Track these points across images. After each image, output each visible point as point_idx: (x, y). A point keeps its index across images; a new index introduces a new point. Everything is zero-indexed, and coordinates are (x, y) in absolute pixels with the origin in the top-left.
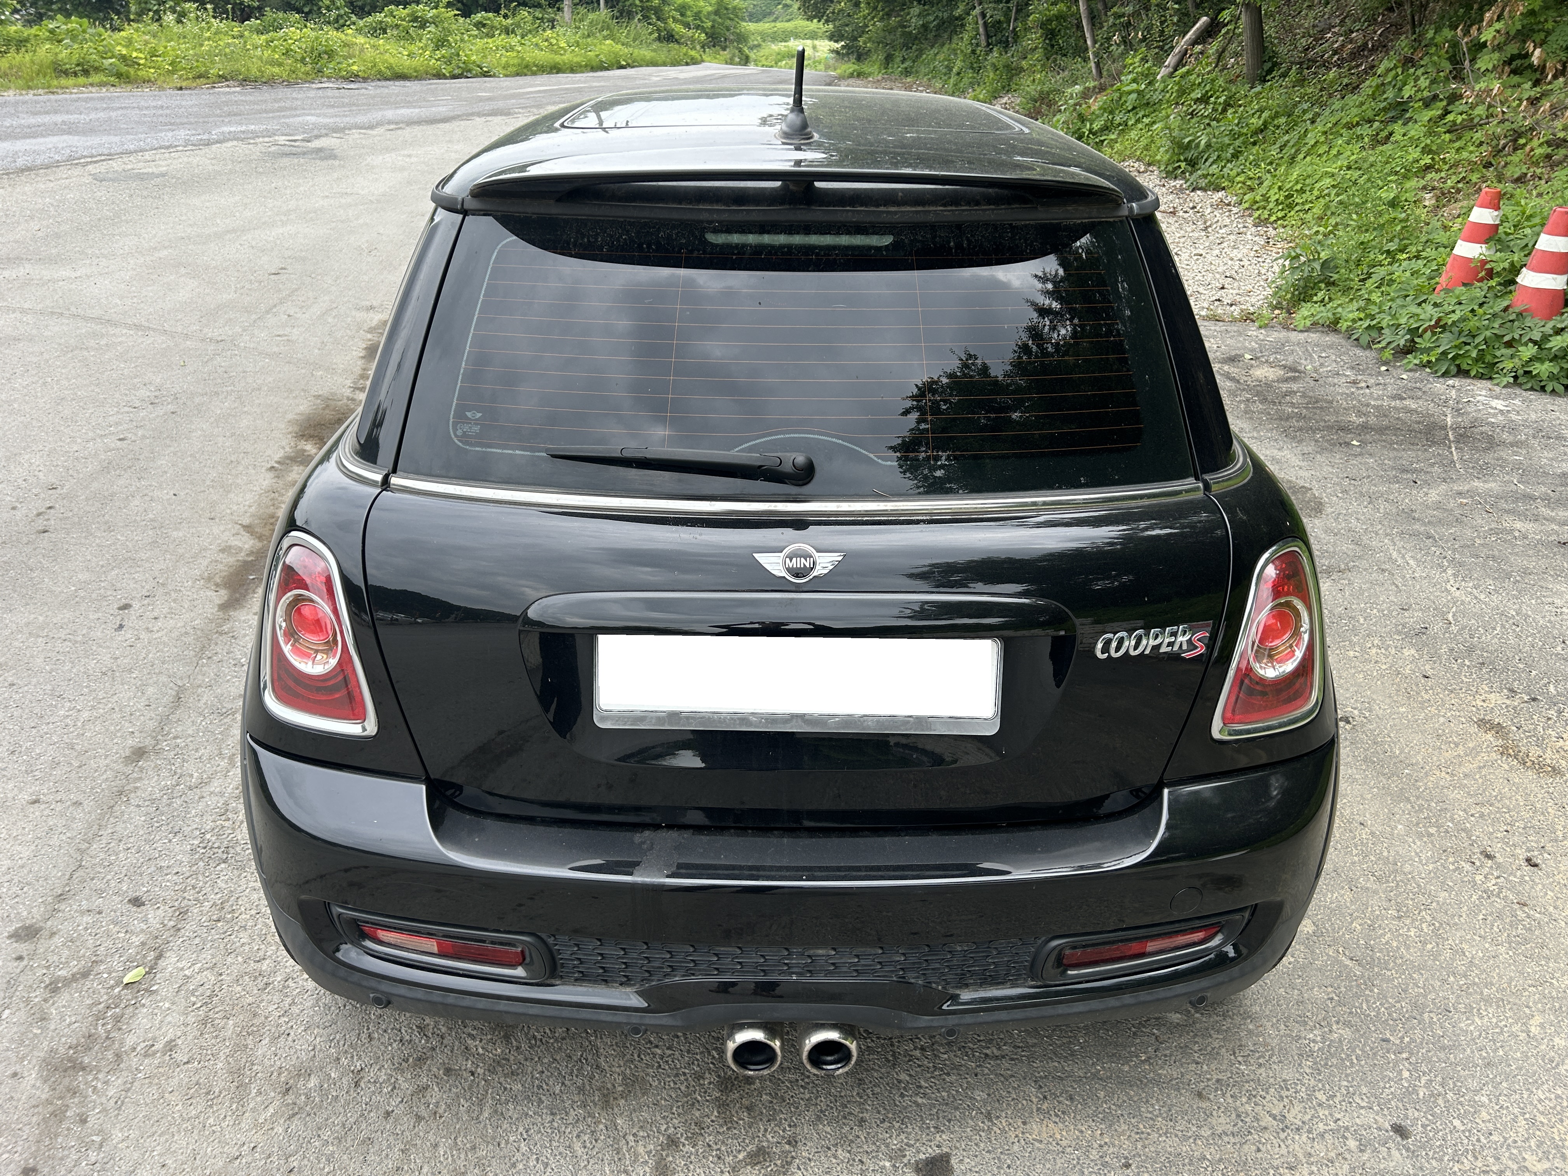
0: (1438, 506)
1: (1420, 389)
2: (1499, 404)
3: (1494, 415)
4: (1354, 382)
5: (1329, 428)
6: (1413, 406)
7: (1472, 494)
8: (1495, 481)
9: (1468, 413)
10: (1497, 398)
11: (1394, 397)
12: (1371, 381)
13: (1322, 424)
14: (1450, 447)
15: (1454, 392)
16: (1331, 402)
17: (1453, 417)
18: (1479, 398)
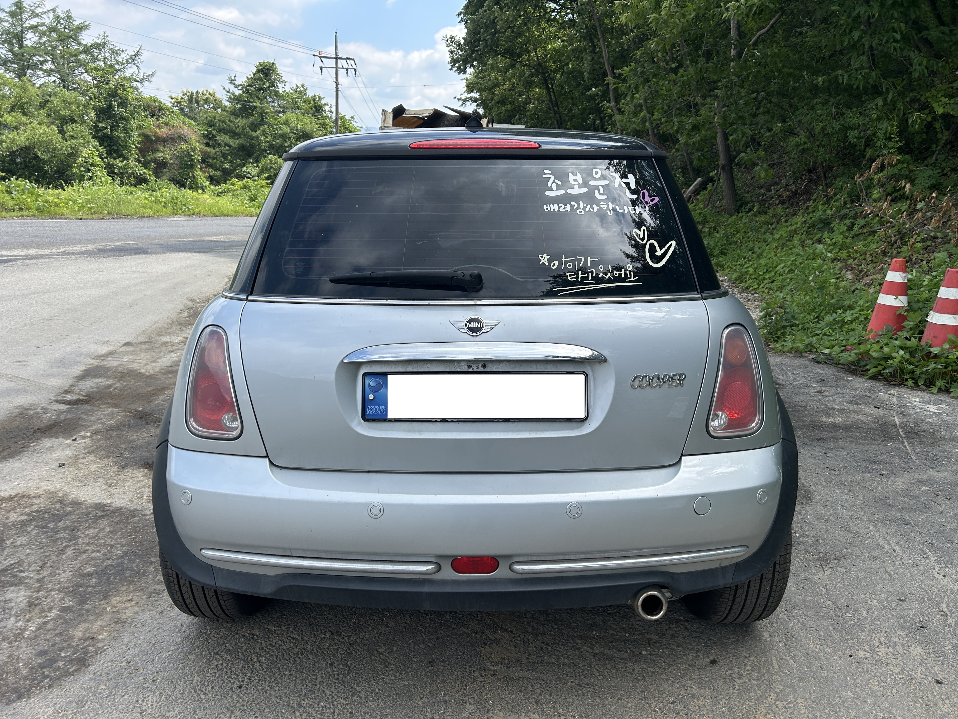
0: (906, 493)
1: (870, 397)
2: (932, 408)
3: (930, 417)
4: (820, 392)
5: (807, 427)
6: (868, 410)
7: (930, 482)
8: (947, 471)
9: (910, 415)
10: (929, 403)
11: (851, 403)
12: (833, 391)
13: (801, 423)
14: (903, 442)
15: (895, 400)
16: (805, 407)
17: (899, 418)
18: (915, 403)
